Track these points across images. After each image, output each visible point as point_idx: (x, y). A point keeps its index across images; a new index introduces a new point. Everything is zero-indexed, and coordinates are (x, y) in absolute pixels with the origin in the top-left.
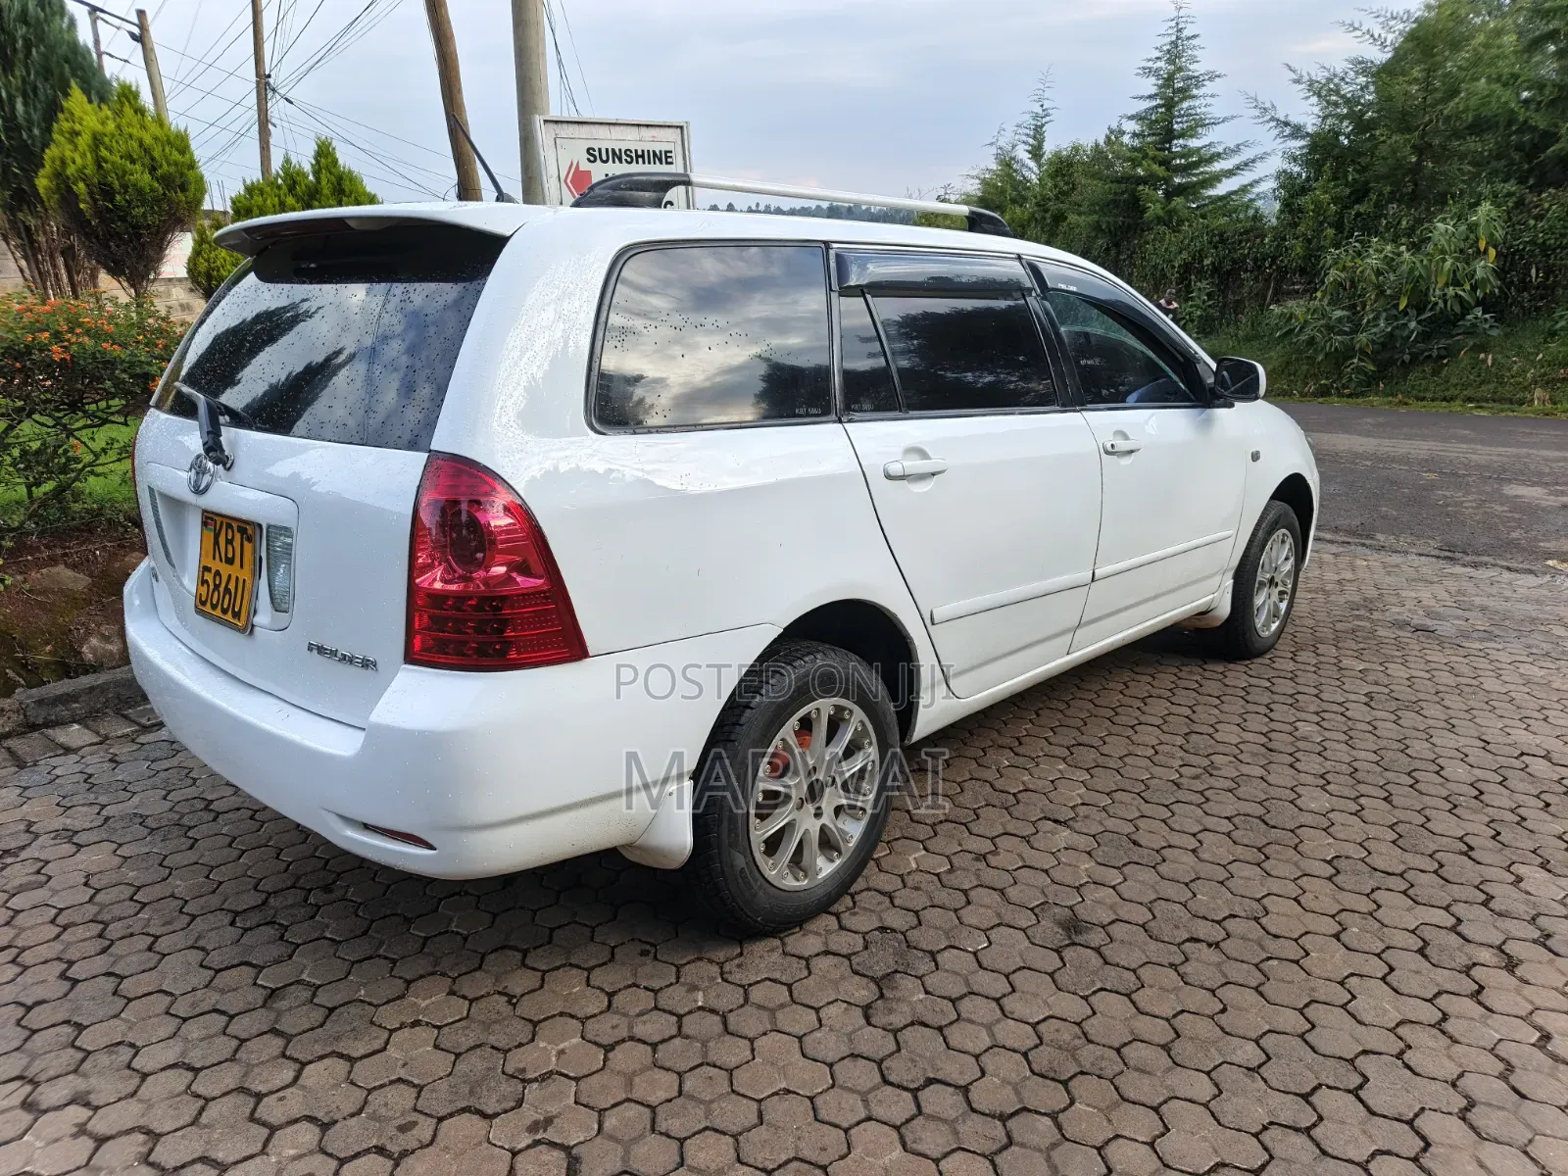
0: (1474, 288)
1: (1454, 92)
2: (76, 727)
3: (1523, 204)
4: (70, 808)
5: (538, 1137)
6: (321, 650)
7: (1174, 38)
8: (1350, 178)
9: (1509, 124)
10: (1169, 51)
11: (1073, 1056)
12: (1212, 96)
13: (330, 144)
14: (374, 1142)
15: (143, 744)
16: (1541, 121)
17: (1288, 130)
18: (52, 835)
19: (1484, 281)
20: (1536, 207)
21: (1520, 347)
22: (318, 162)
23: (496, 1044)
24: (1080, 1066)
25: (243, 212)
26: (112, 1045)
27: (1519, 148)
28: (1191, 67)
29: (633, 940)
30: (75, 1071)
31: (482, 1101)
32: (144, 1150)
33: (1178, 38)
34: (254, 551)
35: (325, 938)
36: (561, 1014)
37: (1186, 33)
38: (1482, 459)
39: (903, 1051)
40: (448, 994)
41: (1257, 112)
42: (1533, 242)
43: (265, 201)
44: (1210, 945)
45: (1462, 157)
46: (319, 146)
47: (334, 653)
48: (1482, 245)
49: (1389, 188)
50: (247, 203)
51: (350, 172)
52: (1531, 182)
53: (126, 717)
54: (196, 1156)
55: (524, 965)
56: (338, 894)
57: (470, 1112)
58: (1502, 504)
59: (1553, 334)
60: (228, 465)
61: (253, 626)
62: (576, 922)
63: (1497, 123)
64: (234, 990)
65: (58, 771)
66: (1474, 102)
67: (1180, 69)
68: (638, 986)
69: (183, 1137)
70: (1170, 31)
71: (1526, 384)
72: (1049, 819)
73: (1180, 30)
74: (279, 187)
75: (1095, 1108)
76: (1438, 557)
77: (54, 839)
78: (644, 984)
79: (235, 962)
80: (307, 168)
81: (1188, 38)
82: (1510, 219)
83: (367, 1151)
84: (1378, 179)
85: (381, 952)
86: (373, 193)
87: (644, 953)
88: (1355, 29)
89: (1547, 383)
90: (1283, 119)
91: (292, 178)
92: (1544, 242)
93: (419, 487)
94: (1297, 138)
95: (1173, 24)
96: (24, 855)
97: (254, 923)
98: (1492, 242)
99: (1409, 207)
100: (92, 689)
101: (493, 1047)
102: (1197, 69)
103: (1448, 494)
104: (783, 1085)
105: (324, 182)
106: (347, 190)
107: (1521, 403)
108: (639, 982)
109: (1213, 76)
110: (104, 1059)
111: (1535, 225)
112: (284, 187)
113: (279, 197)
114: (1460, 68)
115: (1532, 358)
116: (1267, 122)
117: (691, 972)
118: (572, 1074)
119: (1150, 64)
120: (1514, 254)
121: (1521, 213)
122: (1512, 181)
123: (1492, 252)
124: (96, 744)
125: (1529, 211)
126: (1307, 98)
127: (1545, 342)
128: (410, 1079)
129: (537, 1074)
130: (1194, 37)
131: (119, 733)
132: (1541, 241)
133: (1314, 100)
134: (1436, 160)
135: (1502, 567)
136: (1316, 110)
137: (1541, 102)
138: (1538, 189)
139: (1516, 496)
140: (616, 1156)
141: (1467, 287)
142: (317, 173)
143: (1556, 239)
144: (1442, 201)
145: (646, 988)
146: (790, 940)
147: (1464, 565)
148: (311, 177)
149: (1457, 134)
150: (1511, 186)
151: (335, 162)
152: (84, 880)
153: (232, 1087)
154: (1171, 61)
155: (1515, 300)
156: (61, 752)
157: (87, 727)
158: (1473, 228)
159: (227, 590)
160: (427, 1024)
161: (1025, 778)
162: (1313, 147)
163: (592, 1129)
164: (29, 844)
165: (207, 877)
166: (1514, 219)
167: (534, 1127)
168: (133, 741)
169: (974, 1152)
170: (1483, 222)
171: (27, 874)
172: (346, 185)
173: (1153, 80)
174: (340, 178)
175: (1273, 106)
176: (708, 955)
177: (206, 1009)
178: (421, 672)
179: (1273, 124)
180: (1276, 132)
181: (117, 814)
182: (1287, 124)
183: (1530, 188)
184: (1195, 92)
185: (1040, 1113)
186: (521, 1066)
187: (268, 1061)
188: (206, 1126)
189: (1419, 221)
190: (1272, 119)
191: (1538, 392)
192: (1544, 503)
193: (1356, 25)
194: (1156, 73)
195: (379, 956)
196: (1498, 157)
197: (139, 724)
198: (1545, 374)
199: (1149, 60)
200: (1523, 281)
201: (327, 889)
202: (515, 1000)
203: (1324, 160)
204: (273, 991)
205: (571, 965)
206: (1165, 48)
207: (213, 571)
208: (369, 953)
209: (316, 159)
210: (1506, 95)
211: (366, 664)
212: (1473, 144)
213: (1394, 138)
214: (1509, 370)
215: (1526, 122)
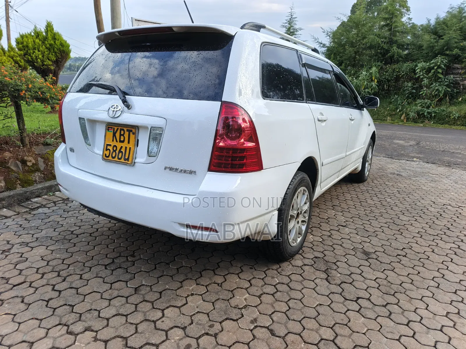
0: (372, 90)
1: (364, 38)
2: (5, 210)
3: (382, 68)
4: (20, 235)
5: (255, 325)
6: (171, 169)
7: (290, 18)
8: (338, 59)
9: (379, 47)
10: (289, 21)
11: (390, 288)
12: (300, 35)
13: (51, 23)
14: (203, 332)
15: (35, 214)
16: (386, 47)
17: (322, 45)
18: (19, 244)
19: (374, 88)
20: (386, 69)
21: (383, 106)
22: (47, 29)
23: (223, 298)
24: (394, 290)
25: (20, 43)
26: (88, 311)
27: (381, 53)
28: (295, 26)
29: (245, 265)
30: (80, 320)
31: (230, 316)
32: (124, 343)
33: (291, 18)
34: (135, 138)
35: (142, 271)
36: (238, 288)
37: (293, 17)
38: (384, 134)
39: (345, 290)
40: (197, 285)
41: (313, 40)
42: (385, 78)
43: (28, 40)
44: (403, 256)
45: (367, 55)
46: (47, 23)
47: (177, 169)
48: (373, 78)
49: (348, 62)
50: (22, 41)
51: (58, 33)
52: (383, 62)
53: (22, 206)
54: (144, 343)
55: (215, 274)
56: (138, 257)
57: (228, 319)
58: (395, 145)
59: (391, 103)
60: (130, 108)
61: (135, 163)
62: (223, 261)
63: (376, 46)
64: (122, 289)
65: (7, 224)
66: (370, 41)
67: (292, 26)
68: (256, 278)
69: (135, 337)
70: (289, 16)
71: (385, 116)
72: (340, 225)
73: (292, 16)
74: (33, 36)
75: (406, 301)
76: (388, 158)
77: (20, 245)
78: (257, 277)
79: (116, 280)
80: (43, 30)
81: (294, 18)
82: (379, 72)
83: (203, 335)
84: (345, 60)
85: (165, 274)
86: (66, 40)
87: (251, 268)
88: (339, 19)
89: (390, 115)
90: (320, 42)
91: (37, 33)
92: (388, 79)
93: (219, 113)
94: (324, 47)
95: (290, 14)
96: (12, 251)
97: (115, 268)
98: (376, 78)
99: (354, 68)
100: (9, 196)
101: (222, 299)
102: (296, 27)
103: (381, 142)
104: (318, 303)
105: (49, 35)
106: (57, 38)
107: (384, 120)
108: (256, 277)
109: (301, 29)
110: (88, 315)
111: (386, 74)
112: (35, 36)
113: (33, 39)
114: (366, 31)
115: (386, 109)
116: (316, 42)
117: (270, 272)
118: (253, 305)
119: (284, 24)
120: (380, 81)
121: (382, 70)
122: (380, 62)
123: (376, 80)
124: (16, 215)
125: (384, 70)
126: (326, 37)
127: (389, 105)
128: (202, 311)
129: (242, 306)
130: (295, 18)
131: (23, 211)
132: (387, 78)
133: (328, 37)
134: (359, 55)
135: (406, 160)
136: (329, 40)
137: (386, 42)
138: (386, 64)
139: (397, 143)
140: (283, 328)
141: (370, 89)
142: (47, 32)
143: (391, 78)
144: (362, 66)
145: (258, 278)
146: (292, 262)
147: (396, 159)
148: (44, 34)
149: (364, 49)
150: (379, 63)
151: (53, 29)
152: (41, 258)
153: (142, 319)
154: (289, 24)
155: (381, 93)
156: (4, 218)
157: (9, 209)
158: (371, 74)
159: (120, 151)
160: (196, 294)
161: (326, 215)
162: (328, 50)
163: (271, 321)
164: (12, 248)
165: (86, 255)
166: (380, 72)
167: (252, 322)
168: (30, 213)
169: (383, 316)
170: (374, 72)
171: (17, 258)
172: (57, 37)
173: (285, 29)
174: (55, 34)
175: (318, 39)
176: (271, 268)
177: (116, 296)
178: (216, 174)
179: (318, 43)
180: (319, 45)
181: (40, 237)
182: (321, 43)
183: (383, 64)
184: (296, 33)
185: (393, 304)
186: (236, 304)
187: (149, 310)
188: (141, 333)
189: (356, 72)
190: (318, 42)
191: (389, 118)
192: (405, 145)
193: (339, 18)
194: (285, 27)
195: (165, 275)
196: (376, 56)
197: (29, 208)
198: (390, 113)
199: (283, 23)
200: (383, 89)
201: (133, 256)
202: (220, 285)
203: (331, 54)
204: (136, 288)
205: (230, 273)
206: (288, 20)
207: (112, 146)
208: (161, 274)
209: (46, 27)
210: (378, 39)
211: (191, 172)
212: (368, 52)
213: (350, 49)
214: (381, 112)
215: (382, 47)
